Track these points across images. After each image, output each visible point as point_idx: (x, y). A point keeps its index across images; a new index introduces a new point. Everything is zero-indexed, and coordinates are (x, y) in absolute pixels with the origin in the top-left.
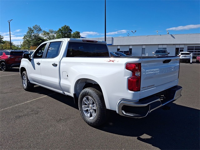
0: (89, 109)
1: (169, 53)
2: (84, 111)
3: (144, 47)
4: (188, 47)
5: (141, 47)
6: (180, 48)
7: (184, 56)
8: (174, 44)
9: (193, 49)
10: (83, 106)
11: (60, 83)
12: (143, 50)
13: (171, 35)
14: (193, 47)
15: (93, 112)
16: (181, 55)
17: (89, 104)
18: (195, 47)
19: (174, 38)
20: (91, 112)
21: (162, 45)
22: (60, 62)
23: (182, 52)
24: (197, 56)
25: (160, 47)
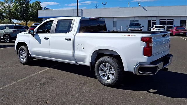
0: (106, 73)
1: (143, 26)
2: (101, 76)
3: (115, 20)
4: (160, 19)
5: (112, 20)
6: (152, 21)
7: (158, 30)
8: (146, 17)
9: (165, 22)
10: (100, 72)
11: (74, 54)
12: (115, 23)
13: (143, 7)
14: (165, 20)
15: (110, 75)
16: (155, 28)
17: (106, 70)
18: (167, 19)
19: (146, 10)
20: (108, 76)
21: (134, 18)
22: (74, 37)
23: (156, 25)
24: (170, 29)
25: (132, 19)
